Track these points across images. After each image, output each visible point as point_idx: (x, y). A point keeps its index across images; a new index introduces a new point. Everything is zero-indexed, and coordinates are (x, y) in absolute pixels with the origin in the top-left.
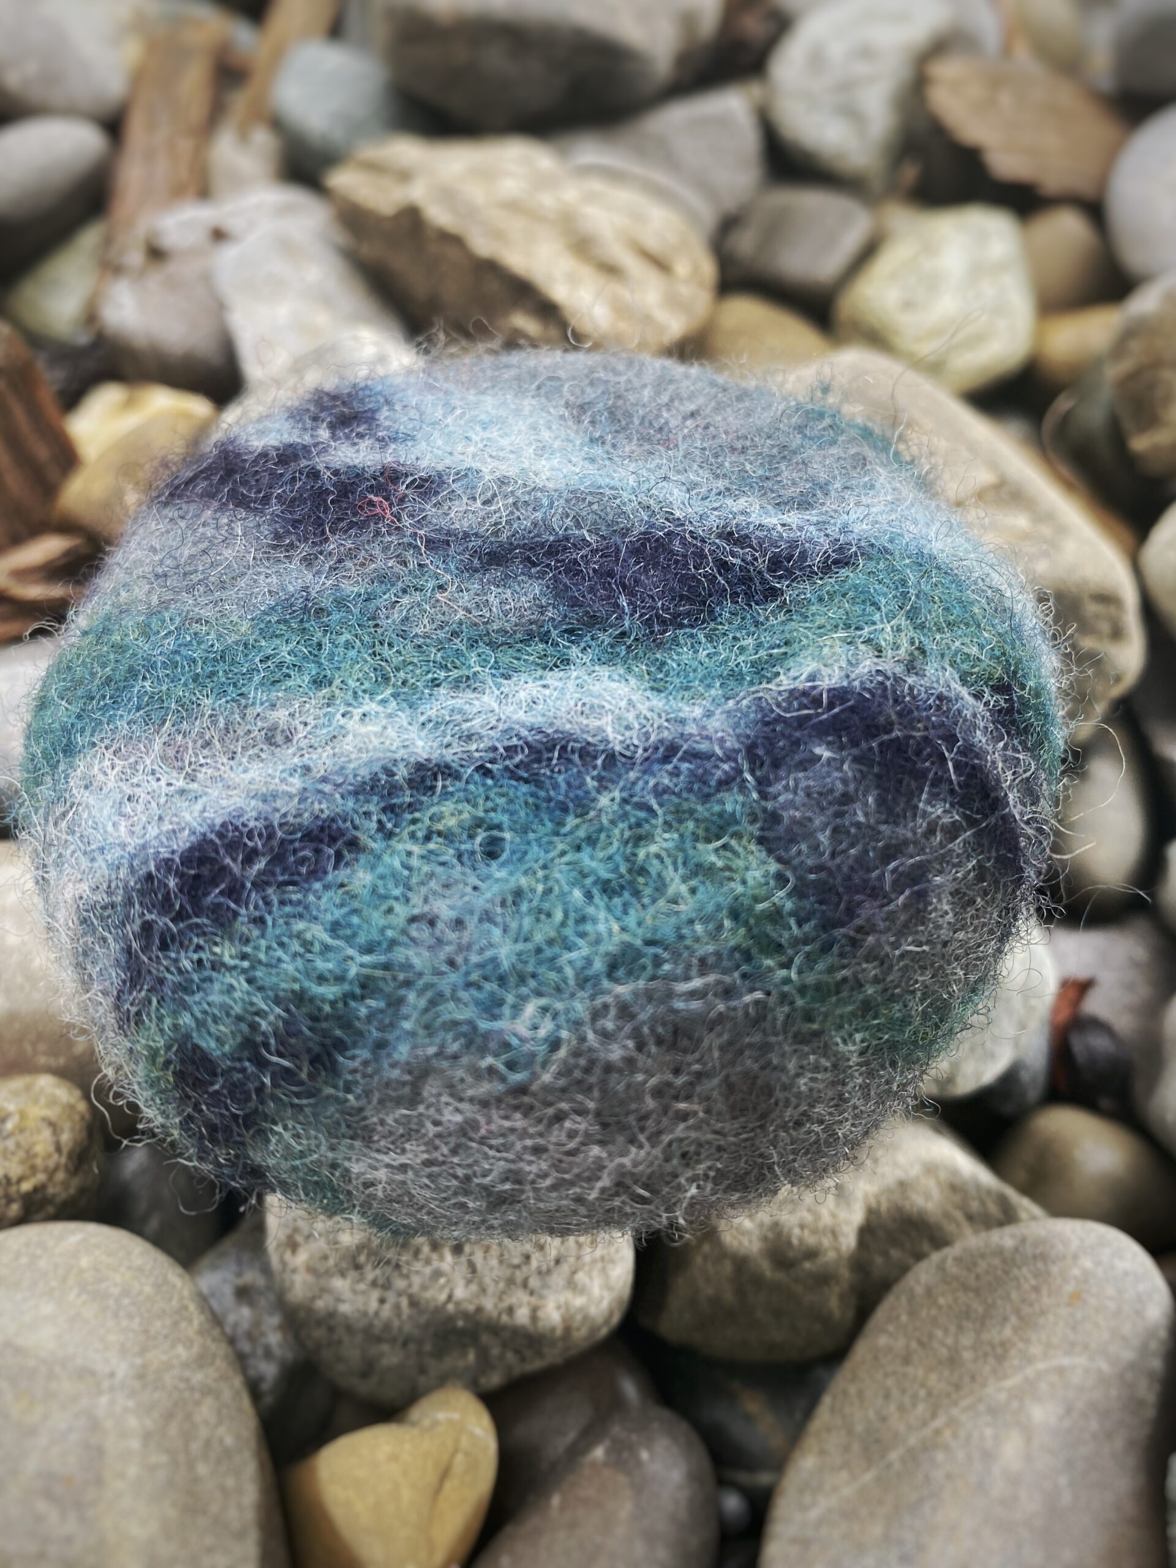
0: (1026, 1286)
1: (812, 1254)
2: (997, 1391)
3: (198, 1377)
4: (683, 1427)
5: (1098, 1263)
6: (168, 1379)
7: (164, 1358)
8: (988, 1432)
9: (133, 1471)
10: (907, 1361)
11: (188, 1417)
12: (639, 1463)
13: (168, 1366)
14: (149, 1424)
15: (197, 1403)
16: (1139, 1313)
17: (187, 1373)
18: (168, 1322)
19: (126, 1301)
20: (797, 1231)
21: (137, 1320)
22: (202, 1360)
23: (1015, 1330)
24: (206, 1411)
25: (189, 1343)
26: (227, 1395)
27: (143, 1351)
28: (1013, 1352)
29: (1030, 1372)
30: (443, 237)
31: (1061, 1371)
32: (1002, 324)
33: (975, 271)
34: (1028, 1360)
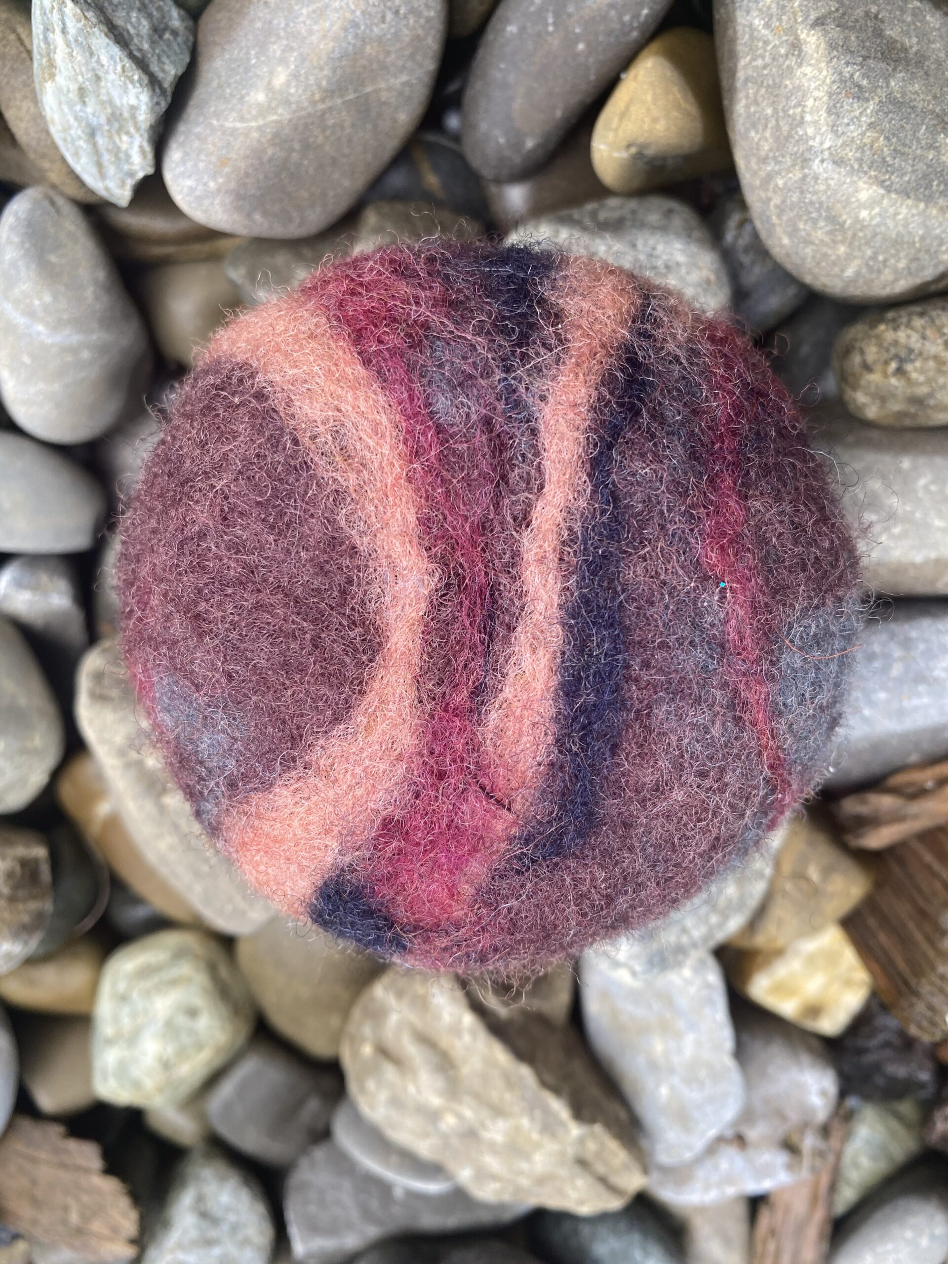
0: (253, 180)
2: (283, 114)
5: (206, 185)
6: (788, 162)
7: (791, 176)
8: (293, 91)
10: (334, 161)
11: (777, 140)
12: (507, 135)
13: (788, 170)
14: (800, 131)
16: (186, 154)
21: (807, 201)
23: (264, 151)
27: (804, 178)
29: (261, 122)
30: (556, 1091)
31: (242, 119)
32: (122, 986)
33: (133, 1039)
34: (259, 128)
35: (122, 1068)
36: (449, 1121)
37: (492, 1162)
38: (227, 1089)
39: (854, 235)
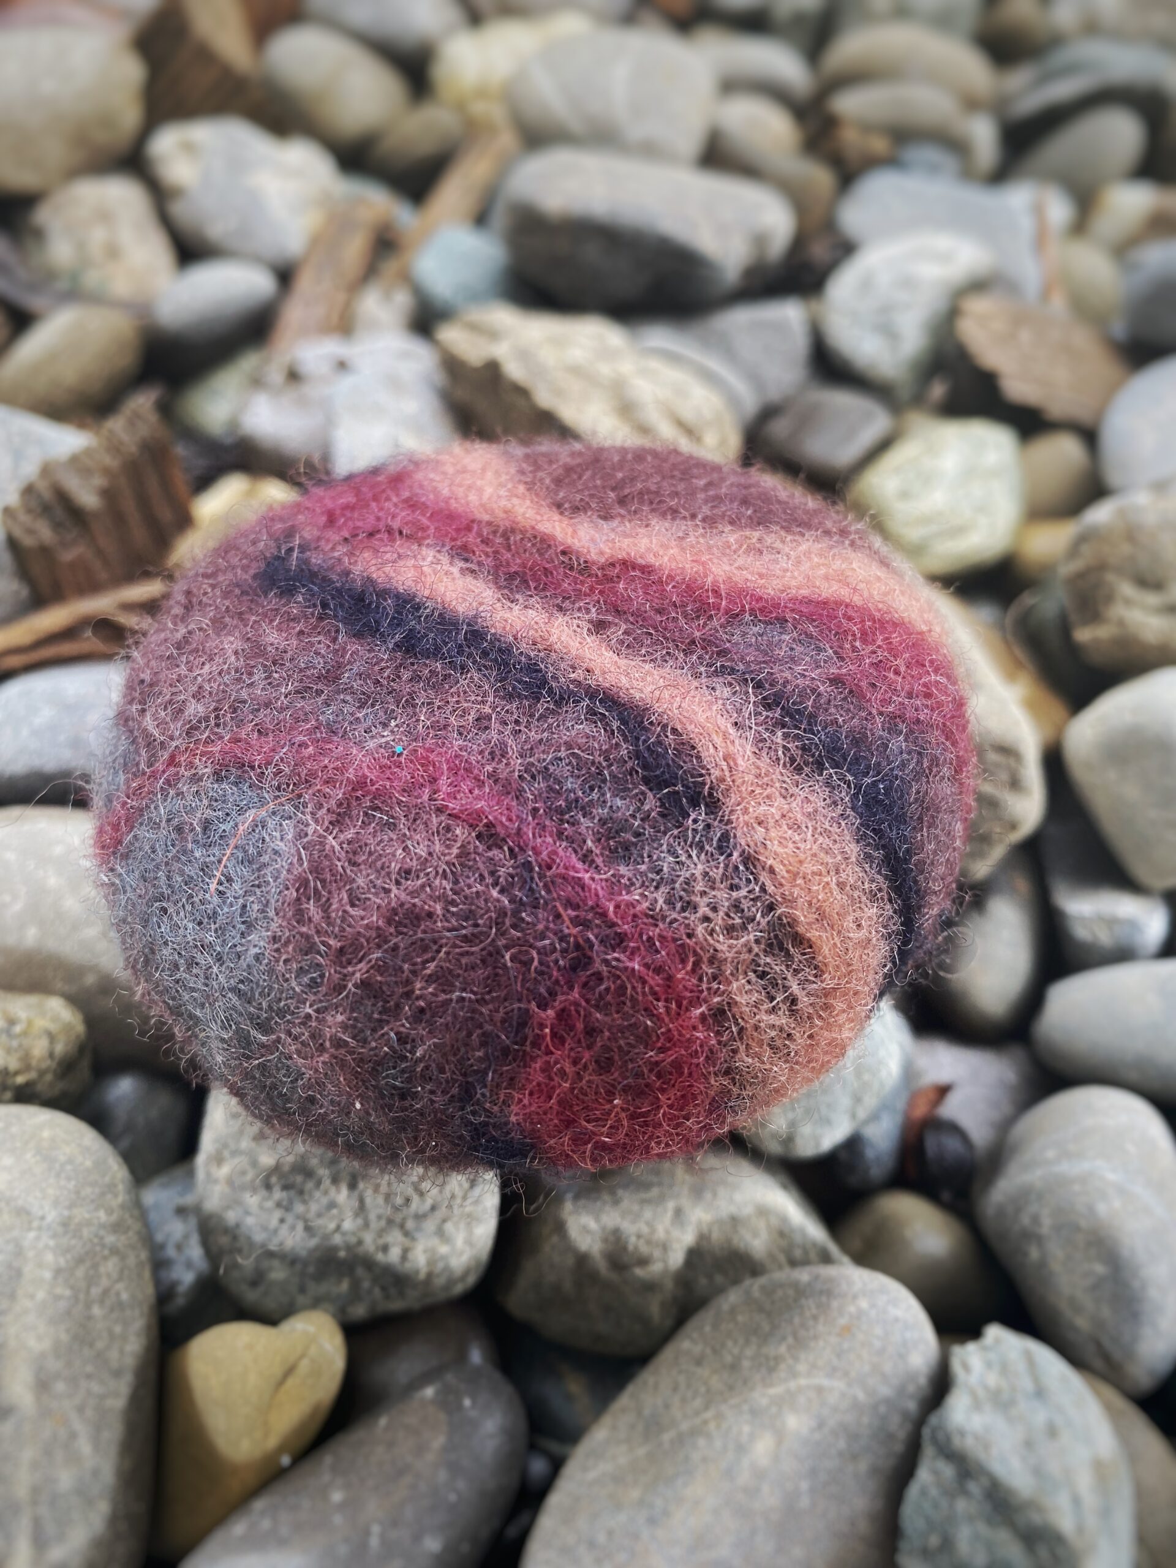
0: (808, 1314)
1: (644, 1262)
2: (763, 1395)
3: (110, 1239)
4: (507, 1390)
5: (873, 1306)
6: (86, 1233)
7: (87, 1216)
9: (41, 1295)
10: (699, 1362)
11: (95, 1266)
12: (460, 1407)
13: (88, 1223)
14: (62, 1262)
15: (105, 1258)
16: (902, 1356)
17: (102, 1233)
18: (97, 1190)
19: (69, 1167)
20: (633, 1240)
21: (73, 1183)
22: (117, 1227)
23: (789, 1348)
24: (111, 1266)
25: (110, 1211)
26: (132, 1261)
27: (71, 1207)
28: (783, 1366)
29: (792, 1385)
31: (820, 1390)
34: (794, 1375)
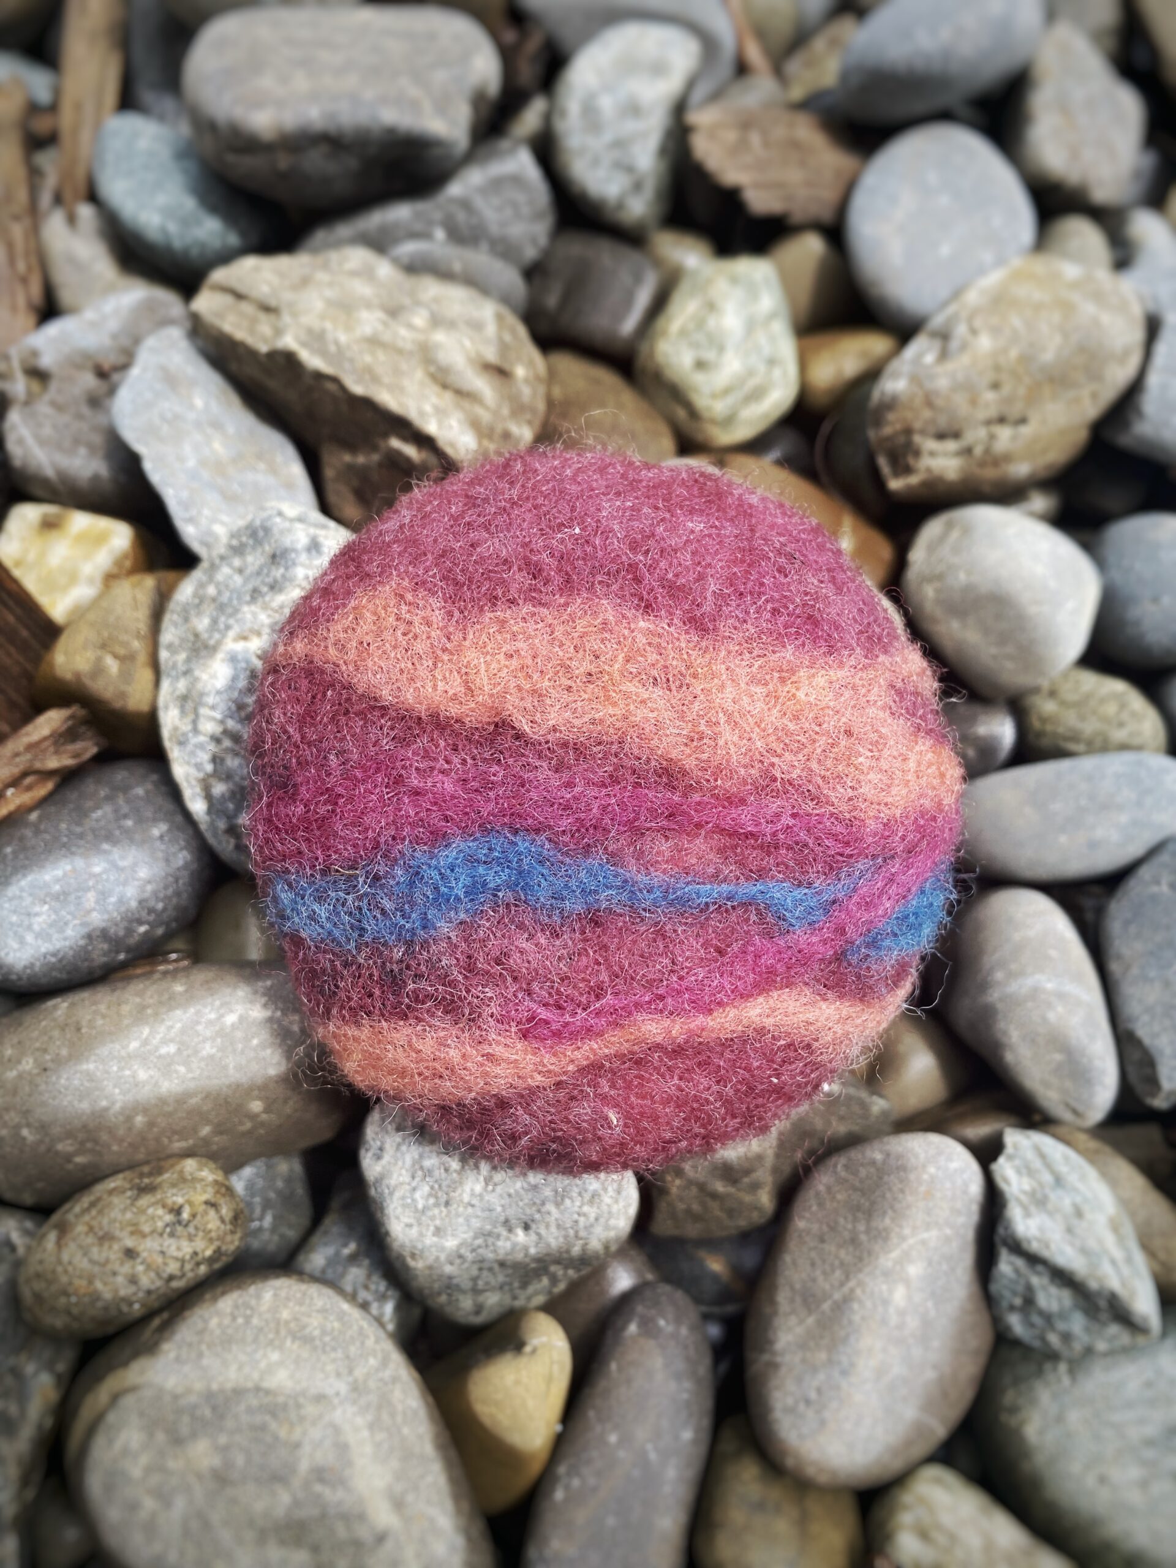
0: (895, 1189)
2: (887, 1260)
3: (386, 1374)
5: (938, 1168)
6: (371, 1383)
8: (884, 1287)
11: (390, 1402)
12: (659, 1329)
15: (391, 1391)
21: (339, 1350)
22: (384, 1360)
23: (893, 1220)
24: (397, 1393)
27: (350, 1371)
28: (893, 1235)
29: (905, 1246)
30: (319, 376)
31: (923, 1242)
32: (777, 373)
33: (751, 326)
35: (753, 293)
36: (420, 319)
37: (363, 289)
38: (643, 298)
39: (277, 1332)
